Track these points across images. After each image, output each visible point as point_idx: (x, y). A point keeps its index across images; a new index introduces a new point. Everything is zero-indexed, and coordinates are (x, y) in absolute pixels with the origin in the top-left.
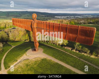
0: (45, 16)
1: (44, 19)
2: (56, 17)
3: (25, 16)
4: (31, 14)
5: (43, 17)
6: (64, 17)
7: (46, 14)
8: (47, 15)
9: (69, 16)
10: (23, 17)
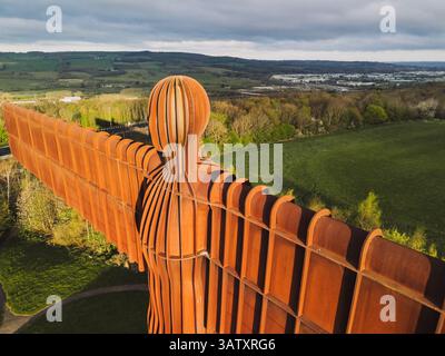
0: (229, 75)
1: (223, 86)
2: (277, 77)
3: (139, 75)
4: (164, 64)
5: (218, 76)
6: (316, 79)
7: (231, 64)
8: (234, 68)
9: (337, 76)
10: (131, 77)
